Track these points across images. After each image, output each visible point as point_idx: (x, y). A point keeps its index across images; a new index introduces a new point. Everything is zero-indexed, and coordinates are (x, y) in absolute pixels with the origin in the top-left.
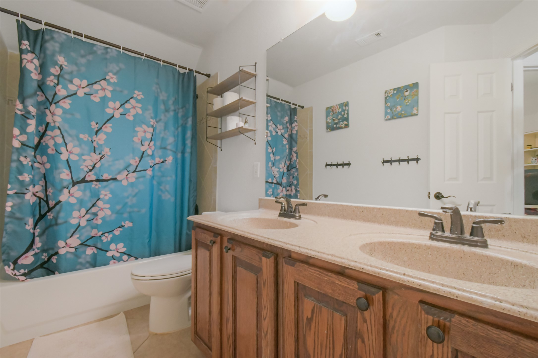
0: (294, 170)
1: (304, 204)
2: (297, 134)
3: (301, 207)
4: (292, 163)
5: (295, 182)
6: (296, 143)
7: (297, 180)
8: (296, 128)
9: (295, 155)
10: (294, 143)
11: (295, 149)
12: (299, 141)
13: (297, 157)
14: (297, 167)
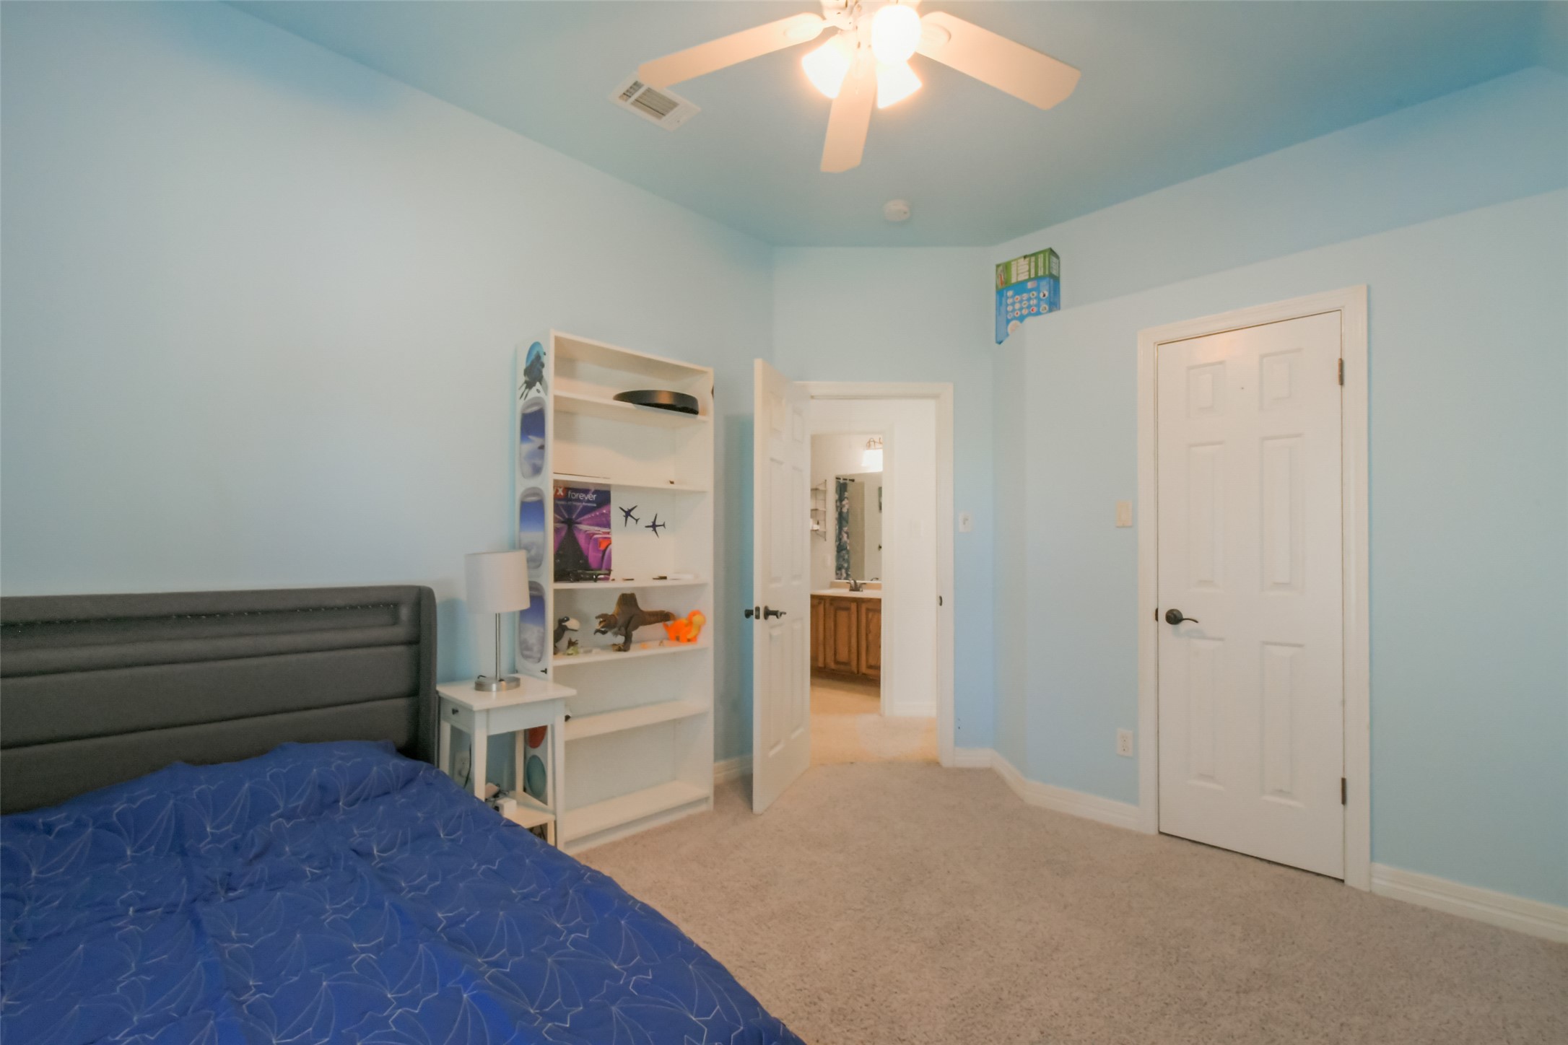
0: (844, 552)
1: (865, 584)
2: (848, 512)
3: (863, 586)
4: (842, 544)
5: (846, 565)
6: (847, 522)
7: (848, 561)
8: (847, 507)
9: (845, 536)
10: (844, 523)
11: (845, 529)
12: (851, 518)
13: (848, 537)
14: (848, 548)
